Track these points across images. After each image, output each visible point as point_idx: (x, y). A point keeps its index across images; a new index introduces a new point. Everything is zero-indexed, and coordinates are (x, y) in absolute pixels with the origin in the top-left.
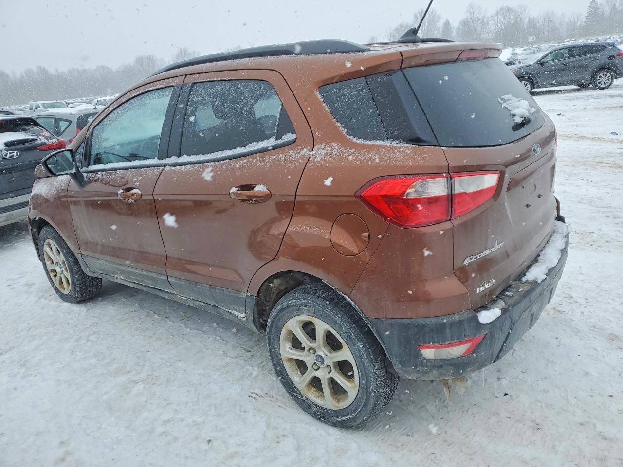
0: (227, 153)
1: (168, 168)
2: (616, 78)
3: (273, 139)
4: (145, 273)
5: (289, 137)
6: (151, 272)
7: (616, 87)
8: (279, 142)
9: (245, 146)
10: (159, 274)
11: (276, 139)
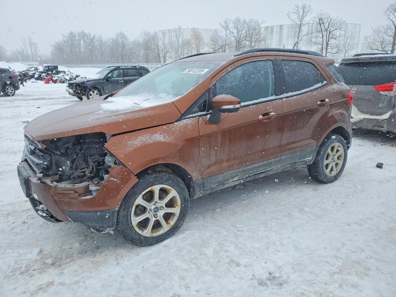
0: (307, 90)
1: (284, 99)
2: (16, 90)
3: (320, 83)
4: (266, 162)
5: (325, 82)
6: (270, 160)
7: (18, 95)
8: (323, 84)
9: (313, 86)
10: (275, 158)
11: (322, 83)
